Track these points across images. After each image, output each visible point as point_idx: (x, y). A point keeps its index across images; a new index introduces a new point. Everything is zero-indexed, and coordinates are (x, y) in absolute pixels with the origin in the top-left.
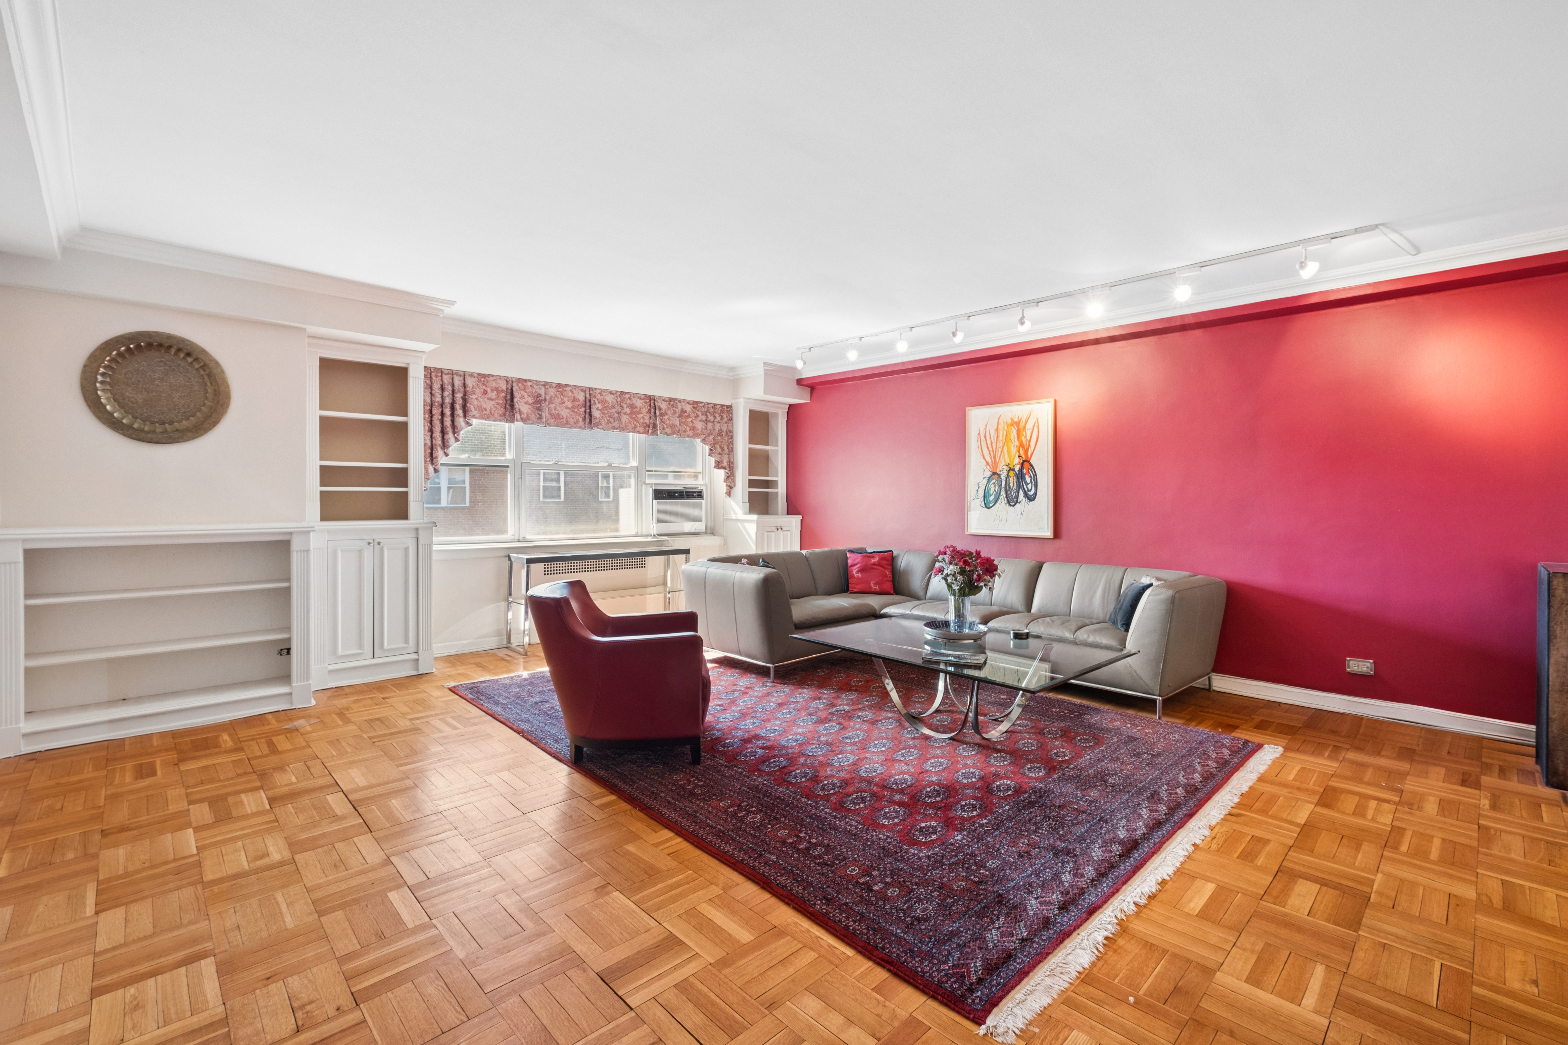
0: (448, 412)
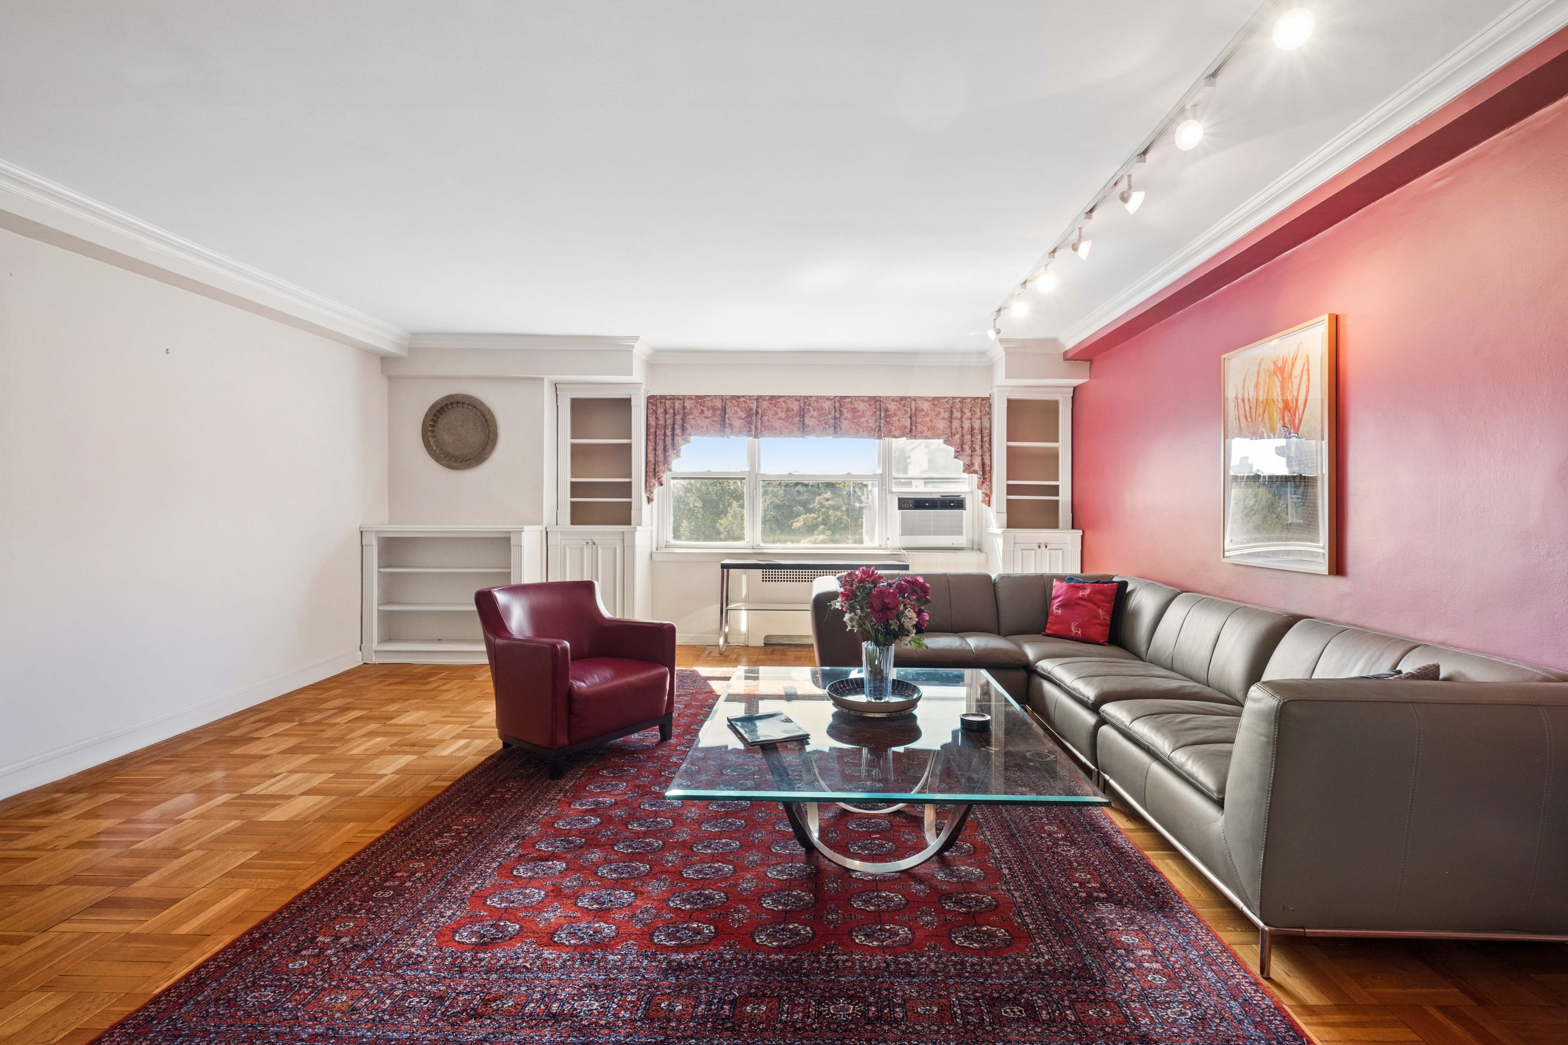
0: (669, 432)
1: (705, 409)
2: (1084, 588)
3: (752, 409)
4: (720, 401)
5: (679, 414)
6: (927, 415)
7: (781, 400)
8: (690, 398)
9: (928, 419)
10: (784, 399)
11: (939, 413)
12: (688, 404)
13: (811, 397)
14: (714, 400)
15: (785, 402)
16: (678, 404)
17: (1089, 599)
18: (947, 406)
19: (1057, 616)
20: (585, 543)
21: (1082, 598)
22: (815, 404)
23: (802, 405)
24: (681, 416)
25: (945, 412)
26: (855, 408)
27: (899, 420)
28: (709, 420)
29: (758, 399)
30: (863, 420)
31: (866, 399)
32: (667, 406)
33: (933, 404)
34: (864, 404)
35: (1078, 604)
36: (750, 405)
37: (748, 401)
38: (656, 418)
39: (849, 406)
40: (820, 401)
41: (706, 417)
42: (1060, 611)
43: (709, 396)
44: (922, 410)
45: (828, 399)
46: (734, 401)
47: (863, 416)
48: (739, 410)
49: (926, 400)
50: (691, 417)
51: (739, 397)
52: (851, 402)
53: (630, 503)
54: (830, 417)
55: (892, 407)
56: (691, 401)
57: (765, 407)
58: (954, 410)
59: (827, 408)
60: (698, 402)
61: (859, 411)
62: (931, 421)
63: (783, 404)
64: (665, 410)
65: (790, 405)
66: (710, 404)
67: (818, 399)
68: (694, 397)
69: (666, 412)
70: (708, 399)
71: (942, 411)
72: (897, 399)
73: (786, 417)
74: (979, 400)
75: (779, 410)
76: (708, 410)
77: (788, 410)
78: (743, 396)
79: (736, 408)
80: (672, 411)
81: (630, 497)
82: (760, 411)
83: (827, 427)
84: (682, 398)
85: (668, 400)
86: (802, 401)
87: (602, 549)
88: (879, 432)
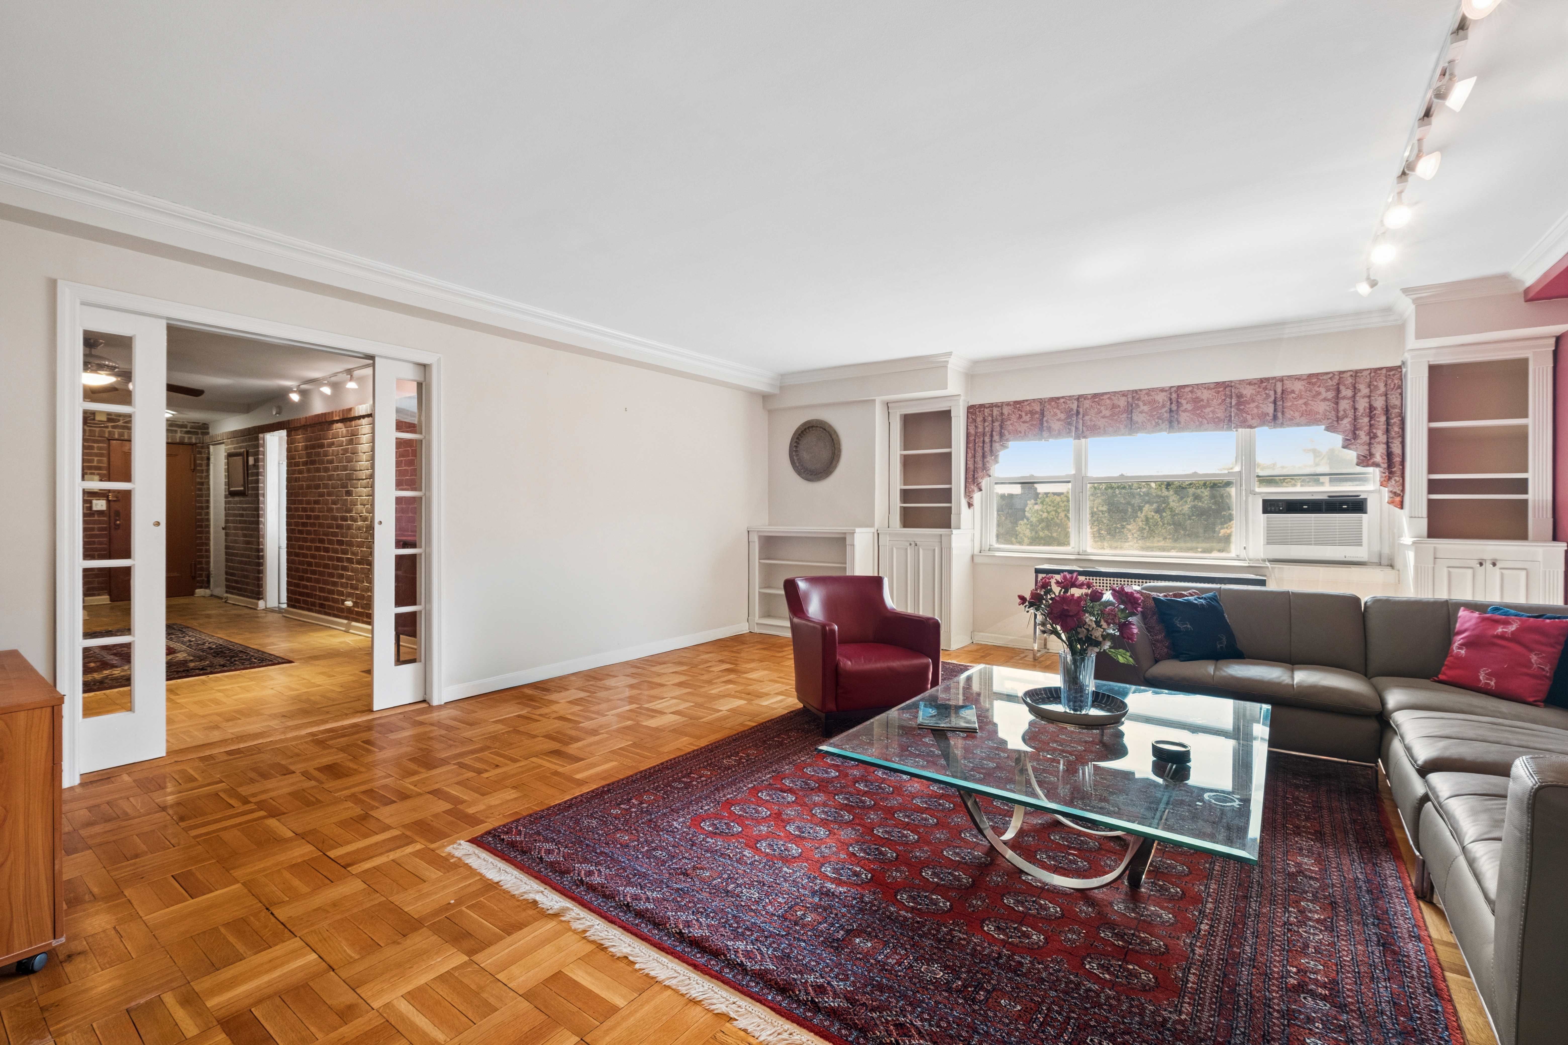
0: (987, 439)
1: (1023, 414)
2: (1506, 623)
3: (1072, 409)
4: (1039, 404)
5: (997, 421)
6: (1300, 397)
7: (1106, 397)
8: (1008, 404)
9: (1301, 402)
10: (1109, 396)
11: (1319, 394)
12: (1006, 410)
13: (1141, 390)
14: (1033, 404)
15: (1109, 398)
16: (996, 412)
17: (1514, 638)
18: (1330, 383)
19: (1458, 658)
20: (908, 544)
21: (1502, 637)
22: (1146, 398)
23: (1130, 400)
24: (999, 423)
25: (1328, 390)
26: (1197, 398)
27: (1257, 407)
28: (1027, 425)
29: (1079, 398)
30: (1208, 410)
31: (1212, 386)
32: (986, 414)
33: (1309, 383)
34: (1210, 392)
35: (1494, 644)
36: (1071, 406)
37: (1068, 402)
38: (976, 426)
39: (1190, 395)
40: (1153, 393)
41: (1024, 422)
42: (1463, 652)
43: (1027, 401)
44: (1293, 392)
45: (1163, 390)
46: (1053, 403)
47: (1208, 405)
48: (1058, 412)
49: (1299, 379)
50: (1009, 423)
51: (1058, 398)
52: (1192, 392)
53: (950, 508)
54: (1164, 410)
55: (1248, 391)
56: (1009, 407)
57: (1088, 406)
58: (1342, 387)
59: (1161, 401)
60: (1015, 408)
61: (1202, 400)
62: (1306, 404)
63: (1108, 402)
64: (984, 418)
65: (1116, 402)
66: (1028, 408)
67: (1149, 392)
68: (1012, 403)
69: (984, 420)
70: (1026, 403)
71: (1322, 390)
72: (1255, 381)
73: (1111, 415)
74: (1384, 371)
75: (1102, 408)
76: (1026, 415)
77: (1114, 407)
78: (1063, 397)
79: (1055, 410)
80: (990, 418)
81: (950, 502)
82: (1081, 410)
83: (1160, 421)
84: (1000, 404)
85: (987, 408)
86: (1130, 396)
87: (923, 549)
88: (1227, 422)
